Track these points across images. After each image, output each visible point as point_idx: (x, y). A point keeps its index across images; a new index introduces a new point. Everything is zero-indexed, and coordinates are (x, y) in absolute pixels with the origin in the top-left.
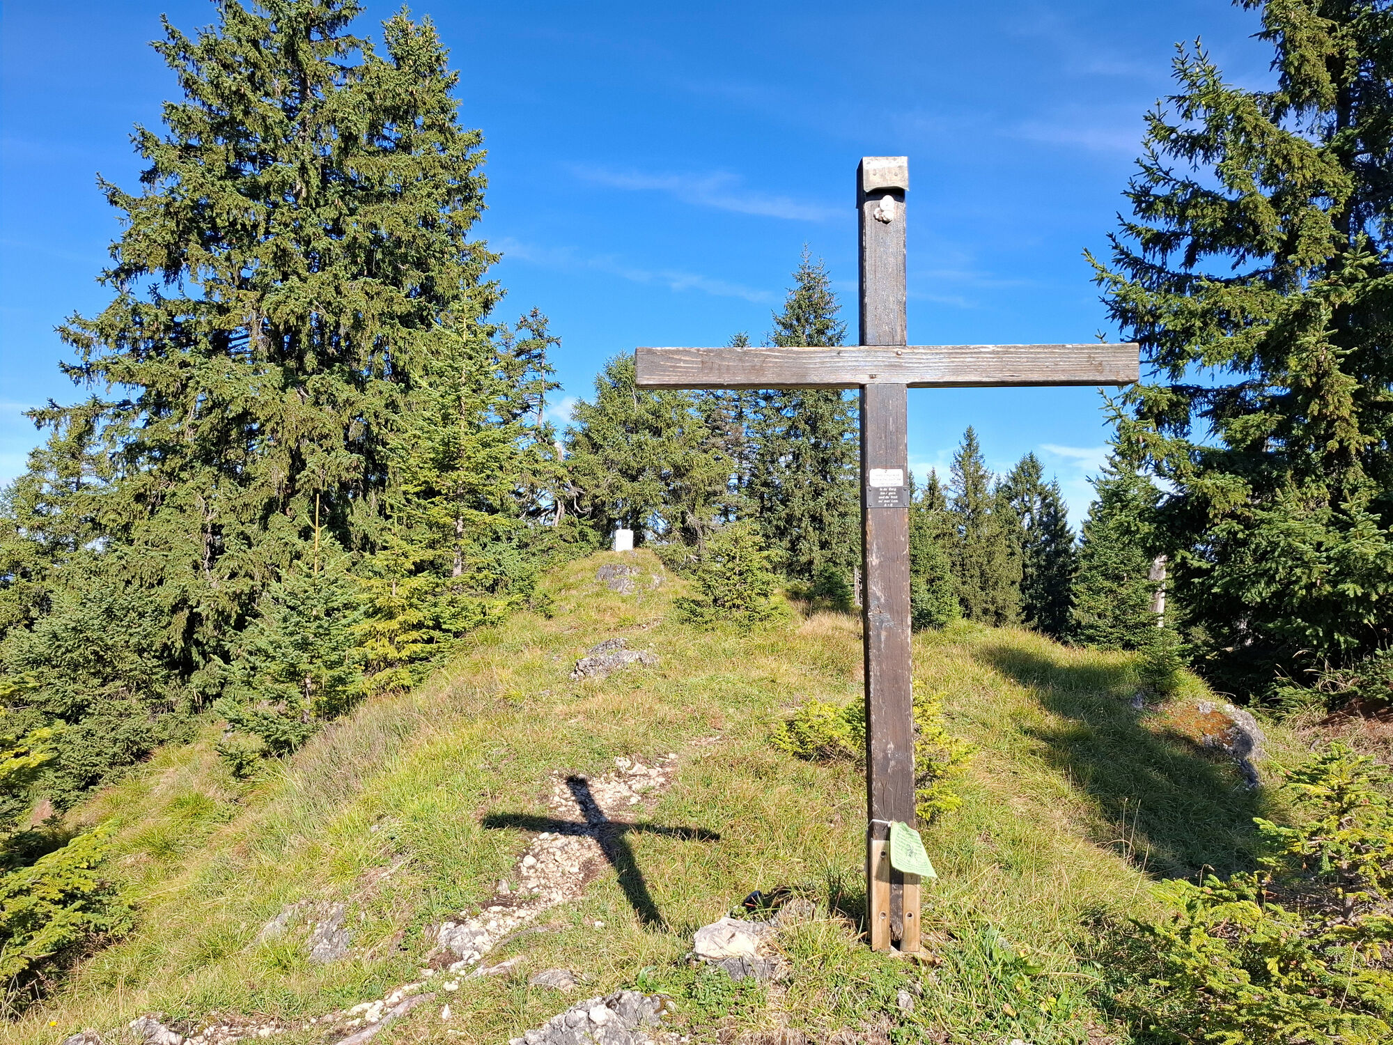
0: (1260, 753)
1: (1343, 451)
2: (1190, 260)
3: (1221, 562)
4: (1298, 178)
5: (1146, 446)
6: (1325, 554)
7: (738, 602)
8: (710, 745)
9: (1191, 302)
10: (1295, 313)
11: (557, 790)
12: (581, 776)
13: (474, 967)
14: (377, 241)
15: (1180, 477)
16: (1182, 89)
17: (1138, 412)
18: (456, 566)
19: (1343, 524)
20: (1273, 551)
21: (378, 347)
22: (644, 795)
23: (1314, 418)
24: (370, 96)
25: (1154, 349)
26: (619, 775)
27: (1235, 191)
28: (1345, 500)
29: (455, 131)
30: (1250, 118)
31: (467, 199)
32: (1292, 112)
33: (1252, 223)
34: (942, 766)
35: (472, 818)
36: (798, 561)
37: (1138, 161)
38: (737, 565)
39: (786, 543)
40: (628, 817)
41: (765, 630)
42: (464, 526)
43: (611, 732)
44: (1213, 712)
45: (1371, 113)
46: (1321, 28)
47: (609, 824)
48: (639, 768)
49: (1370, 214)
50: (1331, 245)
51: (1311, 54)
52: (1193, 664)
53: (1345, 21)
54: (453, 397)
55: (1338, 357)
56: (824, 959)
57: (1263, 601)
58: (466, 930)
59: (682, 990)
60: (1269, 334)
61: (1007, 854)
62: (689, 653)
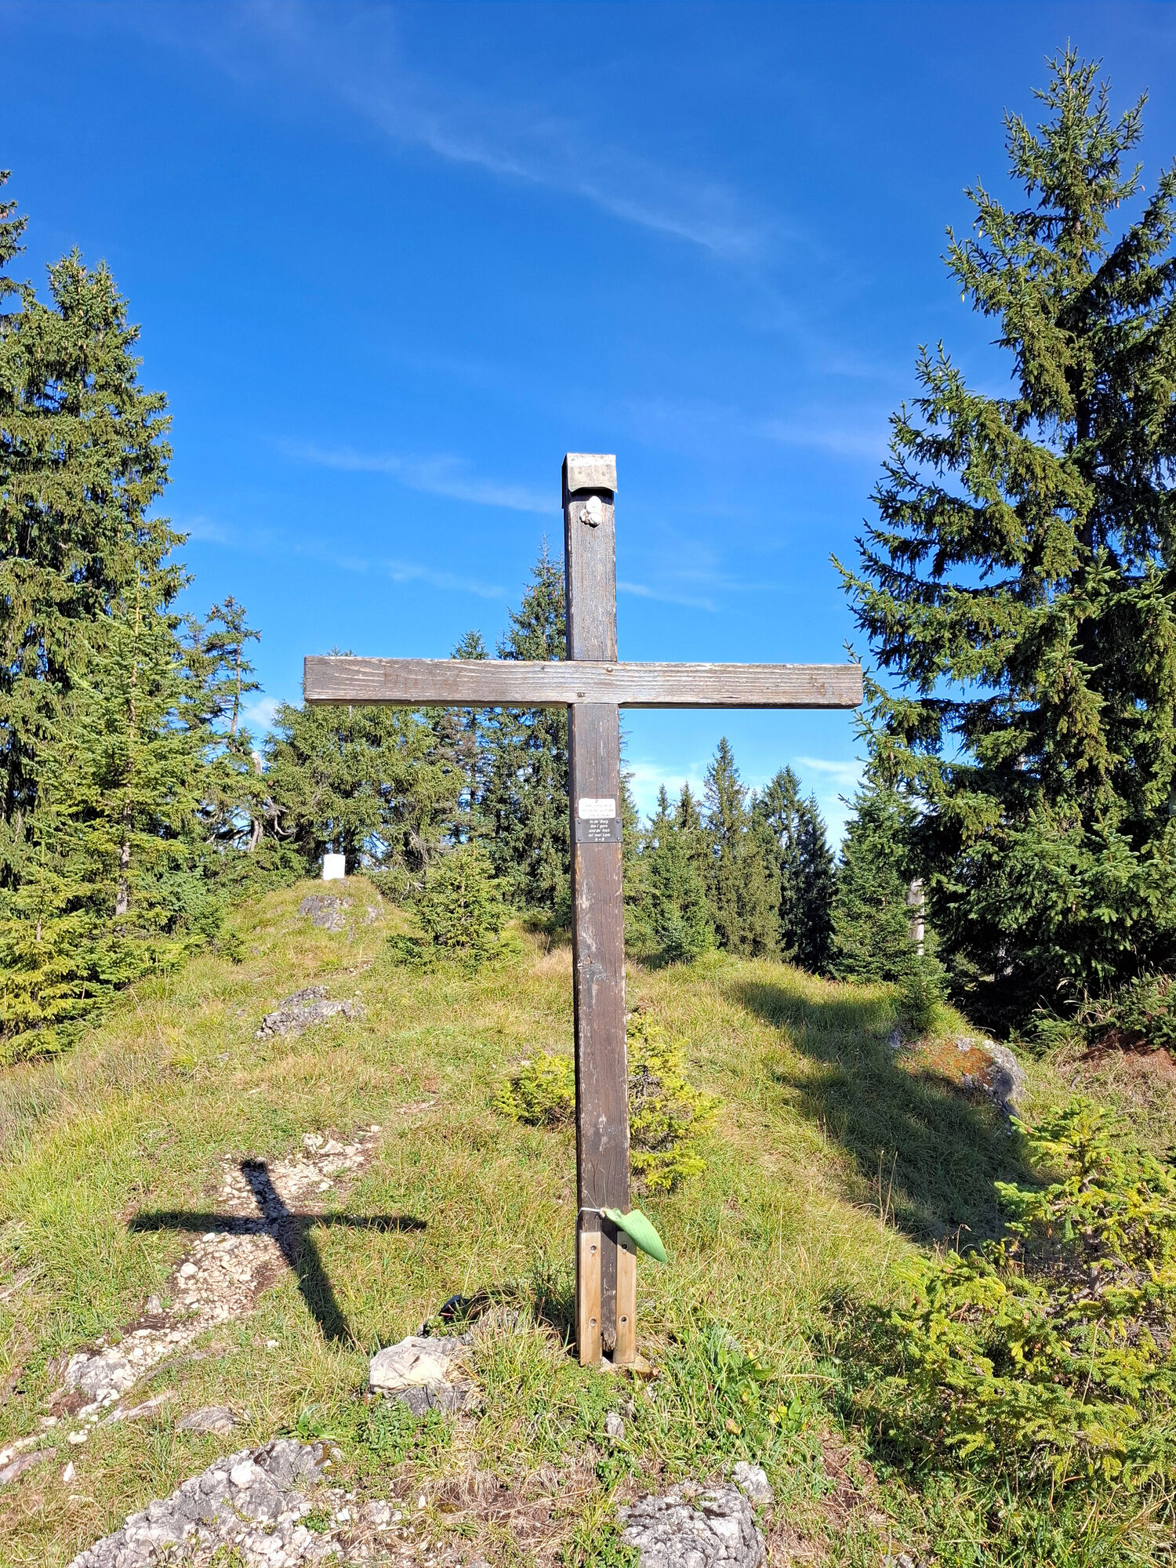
0: (1020, 1093)
1: (1093, 770)
2: (938, 569)
3: (977, 886)
4: (1041, 489)
5: (897, 763)
6: (1079, 878)
7: (463, 939)
8: (419, 1112)
9: (939, 612)
10: (1042, 627)
11: (229, 1179)
12: (260, 1159)
13: (109, 1411)
14: (34, 515)
15: (932, 797)
16: (926, 392)
17: (889, 726)
18: (120, 902)
19: (1095, 846)
20: (1028, 875)
21: (31, 639)
22: (337, 1179)
23: (1063, 736)
24: (29, 349)
25: (904, 661)
26: (308, 1155)
27: (980, 499)
28: (1097, 821)
29: (134, 392)
30: (993, 426)
31: (147, 471)
32: (1034, 421)
33: (998, 532)
34: (684, 1124)
35: (118, 1217)
36: (538, 887)
37: (884, 464)
38: (464, 896)
39: (525, 867)
40: (317, 1208)
41: (494, 970)
42: (131, 855)
43: (300, 1104)
44: (972, 1050)
45: (1109, 426)
46: (1057, 338)
47: (292, 1218)
48: (333, 1146)
49: (1111, 527)
50: (1076, 557)
51: (1050, 364)
52: (950, 997)
53: (1082, 332)
54: (121, 701)
55: (1084, 673)
56: (523, 1381)
57: (1020, 927)
58: (103, 1363)
59: (352, 1432)
60: (1017, 647)
61: (756, 1222)
62: (404, 1001)
